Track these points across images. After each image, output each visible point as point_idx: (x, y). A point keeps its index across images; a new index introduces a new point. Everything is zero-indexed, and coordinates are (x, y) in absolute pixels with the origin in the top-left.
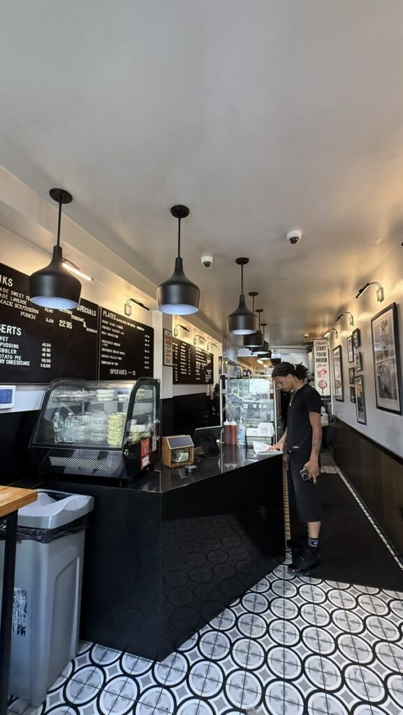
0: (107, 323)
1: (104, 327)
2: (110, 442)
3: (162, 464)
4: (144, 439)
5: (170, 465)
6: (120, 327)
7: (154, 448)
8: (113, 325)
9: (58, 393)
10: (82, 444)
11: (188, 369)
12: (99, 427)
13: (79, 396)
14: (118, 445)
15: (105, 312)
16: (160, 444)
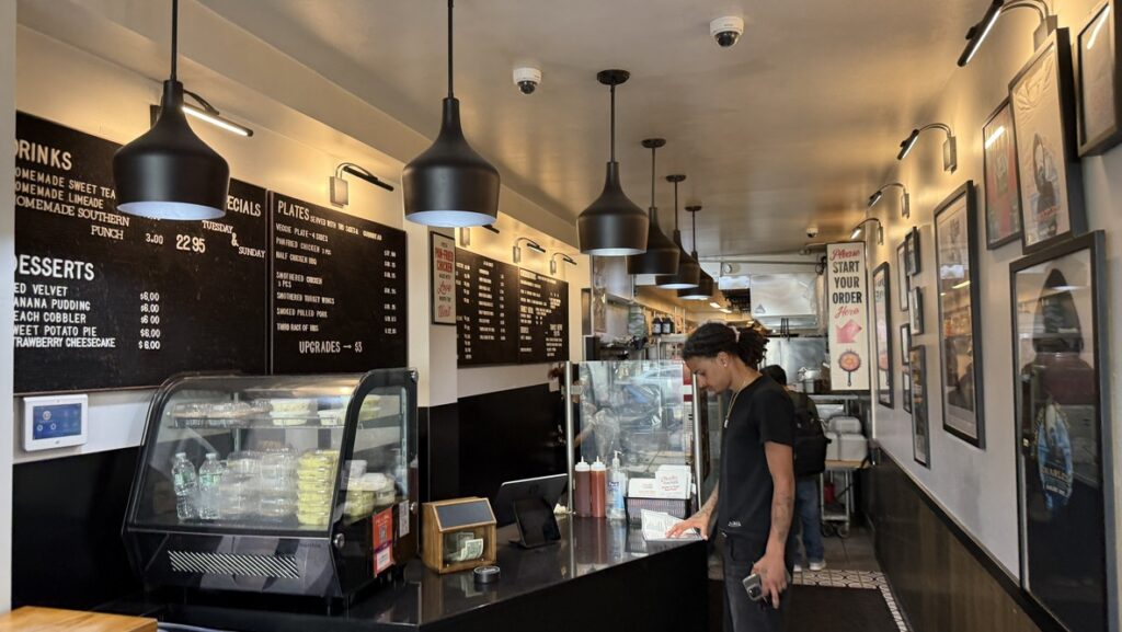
0: (287, 229)
1: (282, 242)
2: (302, 518)
3: (423, 566)
4: (378, 509)
5: (440, 567)
6: (321, 237)
7: (404, 529)
8: (304, 233)
9: (181, 407)
10: (239, 522)
11: (498, 327)
12: (277, 485)
13: (228, 414)
14: (321, 525)
15: (282, 205)
16: (417, 519)
